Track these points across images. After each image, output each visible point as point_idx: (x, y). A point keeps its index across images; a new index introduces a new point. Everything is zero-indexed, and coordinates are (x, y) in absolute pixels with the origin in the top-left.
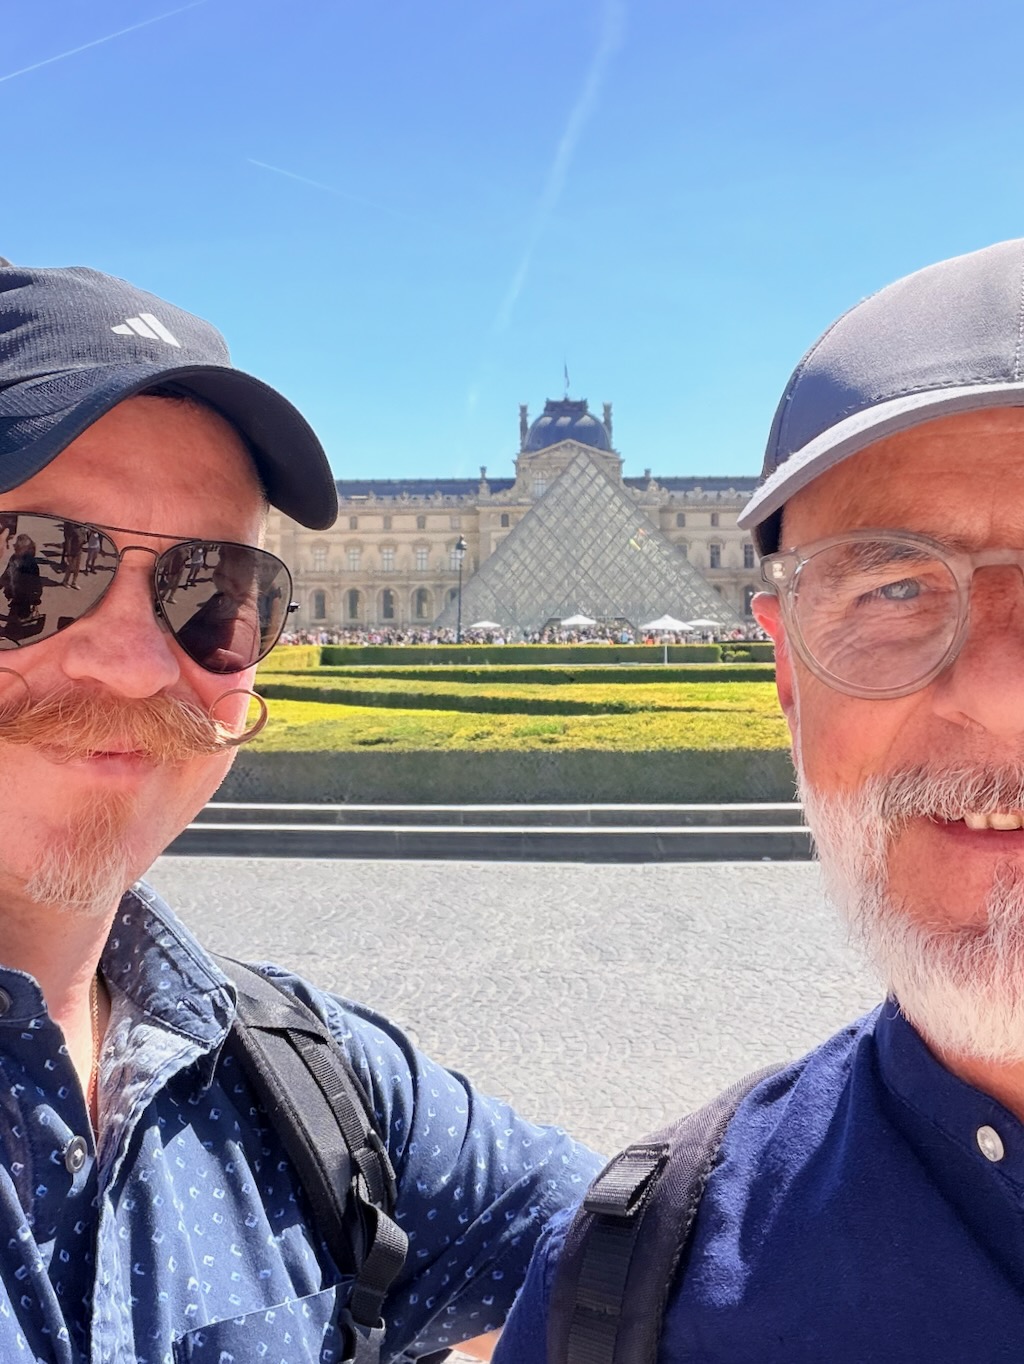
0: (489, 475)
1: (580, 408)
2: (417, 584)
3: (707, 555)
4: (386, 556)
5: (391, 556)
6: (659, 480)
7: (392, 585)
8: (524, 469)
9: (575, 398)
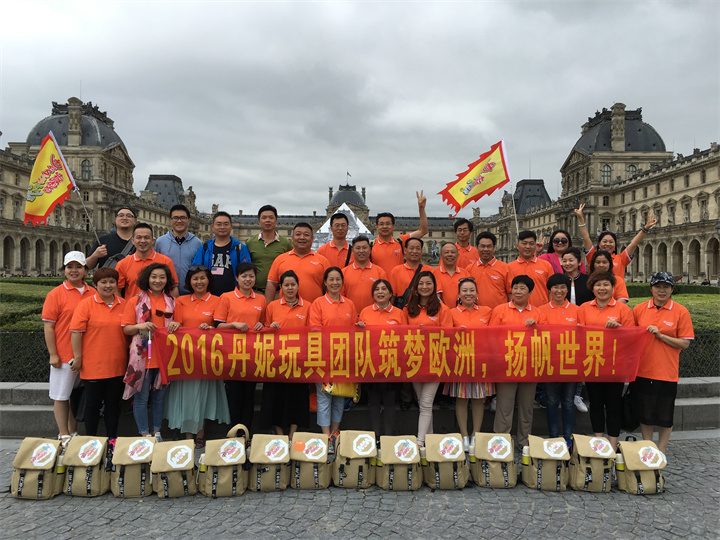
0: (317, 214)
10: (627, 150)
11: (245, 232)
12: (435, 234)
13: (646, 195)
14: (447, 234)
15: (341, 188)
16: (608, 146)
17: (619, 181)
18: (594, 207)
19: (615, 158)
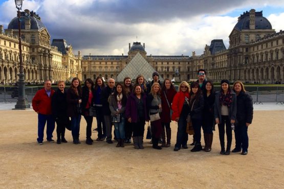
0: (124, 55)
1: (140, 43)
2: (111, 74)
3: (161, 69)
4: (106, 69)
6: (153, 56)
7: (107, 74)
8: (130, 54)
9: (139, 42)
10: (256, 29)
13: (262, 48)
15: (134, 43)
16: (248, 27)
17: (252, 41)
18: (242, 53)
19: (251, 32)
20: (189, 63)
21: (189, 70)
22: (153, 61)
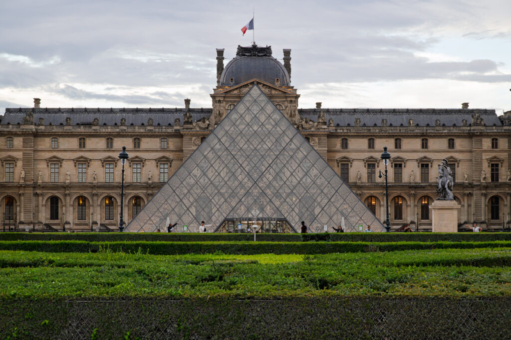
1: (266, 52)
2: (133, 192)
3: (364, 171)
4: (108, 170)
5: (111, 171)
6: (328, 111)
7: (112, 193)
8: (219, 101)
11: (46, 143)
12: (433, 144)
14: (459, 143)
15: (242, 51)
20: (495, 145)
21: (495, 176)
22: (330, 136)
